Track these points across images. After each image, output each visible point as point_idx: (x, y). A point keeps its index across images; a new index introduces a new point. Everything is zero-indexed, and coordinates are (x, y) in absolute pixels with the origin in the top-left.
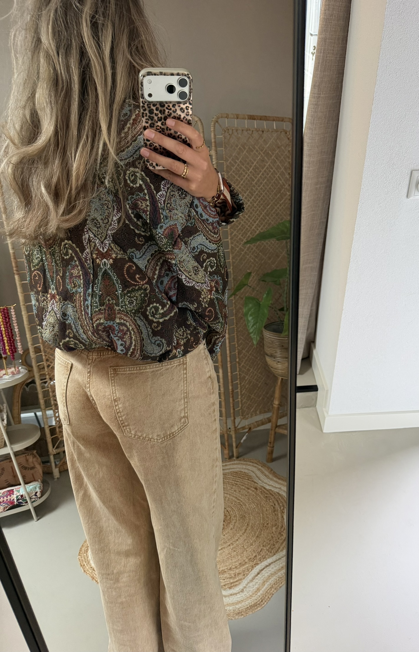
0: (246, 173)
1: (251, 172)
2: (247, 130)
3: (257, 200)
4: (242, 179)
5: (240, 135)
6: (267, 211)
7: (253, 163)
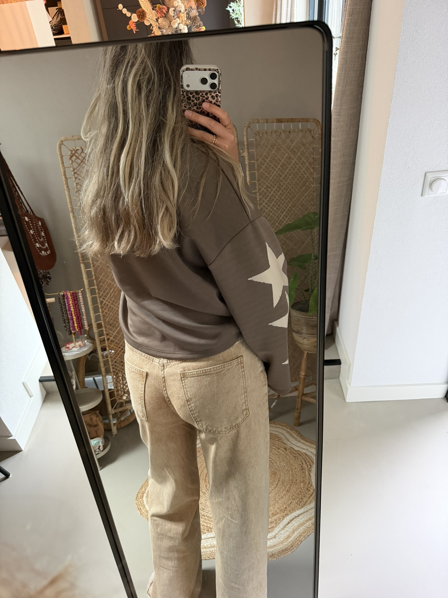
0: (275, 170)
1: (279, 169)
2: (276, 132)
3: (285, 193)
4: (271, 176)
5: (269, 137)
6: (294, 203)
7: (281, 161)
